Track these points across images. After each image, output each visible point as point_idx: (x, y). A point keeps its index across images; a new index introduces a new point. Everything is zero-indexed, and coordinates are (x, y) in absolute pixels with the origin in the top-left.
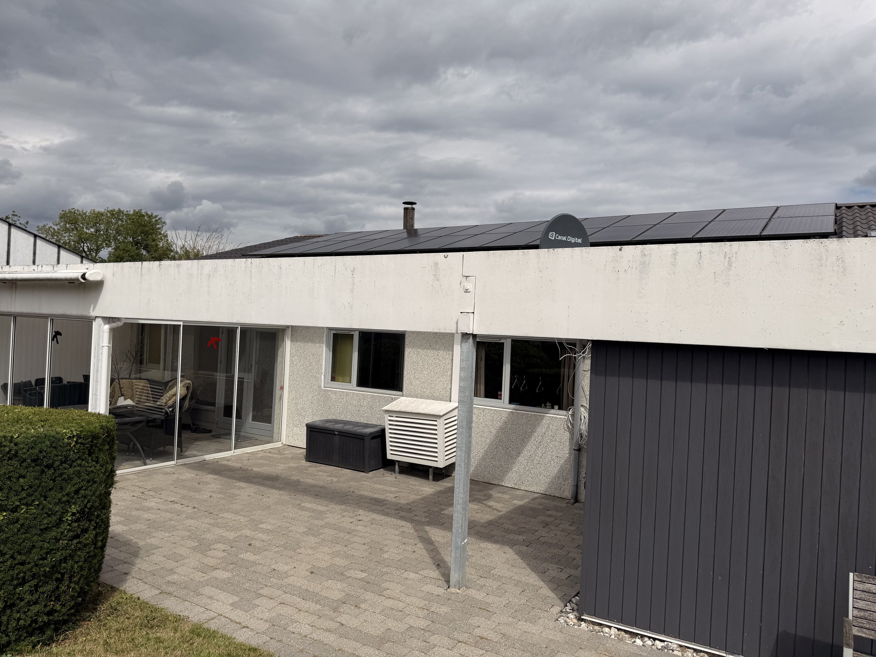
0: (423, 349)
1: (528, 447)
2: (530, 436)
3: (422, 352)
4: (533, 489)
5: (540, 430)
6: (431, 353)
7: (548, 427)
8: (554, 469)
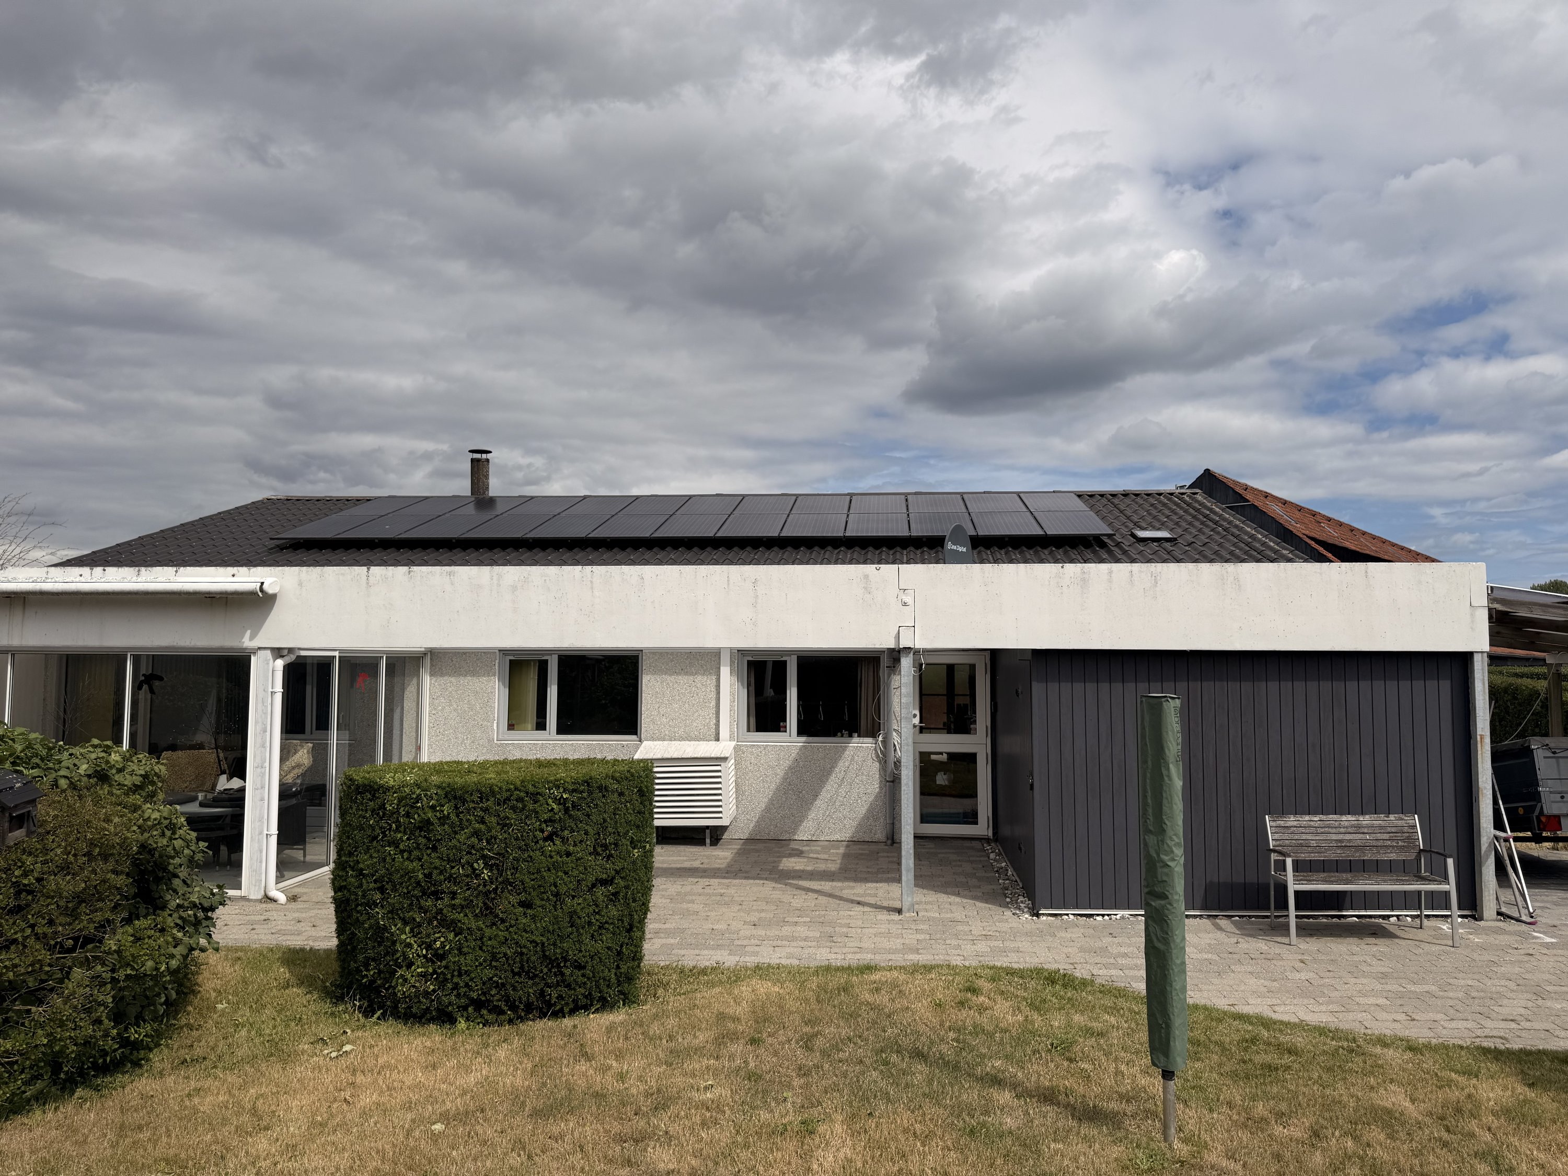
0: (671, 675)
1: (828, 787)
2: (829, 773)
3: (670, 679)
4: (837, 837)
5: (842, 765)
6: (683, 679)
7: (853, 759)
8: (862, 809)
